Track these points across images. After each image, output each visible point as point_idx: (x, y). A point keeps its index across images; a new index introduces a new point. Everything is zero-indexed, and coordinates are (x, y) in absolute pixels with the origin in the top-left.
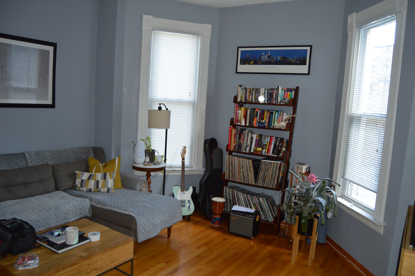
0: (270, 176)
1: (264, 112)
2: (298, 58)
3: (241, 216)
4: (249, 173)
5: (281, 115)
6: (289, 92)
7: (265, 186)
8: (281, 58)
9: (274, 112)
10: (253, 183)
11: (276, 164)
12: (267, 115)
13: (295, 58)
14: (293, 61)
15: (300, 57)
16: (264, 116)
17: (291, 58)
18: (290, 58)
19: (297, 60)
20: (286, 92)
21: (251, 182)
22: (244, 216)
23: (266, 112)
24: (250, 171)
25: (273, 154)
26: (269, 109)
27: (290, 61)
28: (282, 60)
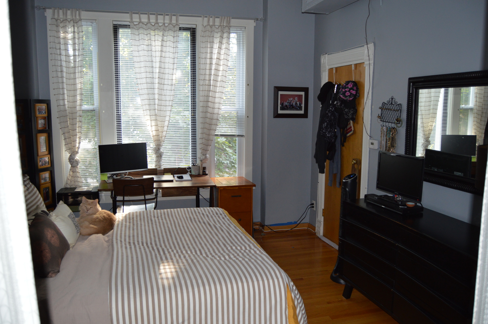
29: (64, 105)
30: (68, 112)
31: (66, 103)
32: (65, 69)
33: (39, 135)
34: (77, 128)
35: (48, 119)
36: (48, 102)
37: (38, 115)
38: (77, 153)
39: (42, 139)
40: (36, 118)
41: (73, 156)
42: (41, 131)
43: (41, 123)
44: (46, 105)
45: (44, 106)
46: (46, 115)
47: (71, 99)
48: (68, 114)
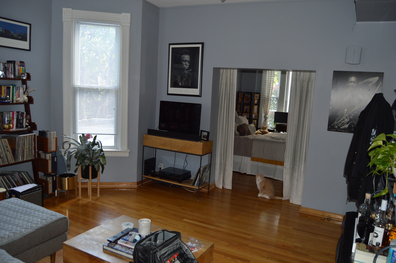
0: (28, 149)
1: (2, 87)
2: (20, 34)
3: (30, 194)
4: (7, 153)
5: (18, 90)
6: (21, 67)
7: (25, 159)
8: (3, 30)
9: (11, 87)
10: (13, 161)
11: (30, 136)
12: (4, 90)
13: (17, 33)
14: (15, 35)
15: (22, 33)
16: (2, 92)
17: (14, 33)
18: (12, 32)
19: (19, 36)
20: (19, 67)
21: (11, 161)
22: (33, 192)
23: (3, 87)
24: (8, 151)
25: (17, 128)
26: (6, 84)
27: (13, 35)
28: (4, 32)
29: (265, 95)
30: (266, 98)
31: (266, 94)
32: (267, 81)
33: (255, 106)
34: (269, 105)
35: (259, 100)
36: (259, 94)
37: (255, 98)
38: (268, 114)
39: (256, 107)
40: (255, 100)
41: (266, 115)
42: (256, 105)
43: (256, 101)
44: (259, 95)
45: (258, 95)
46: (258, 99)
47: (268, 93)
48: (266, 99)
